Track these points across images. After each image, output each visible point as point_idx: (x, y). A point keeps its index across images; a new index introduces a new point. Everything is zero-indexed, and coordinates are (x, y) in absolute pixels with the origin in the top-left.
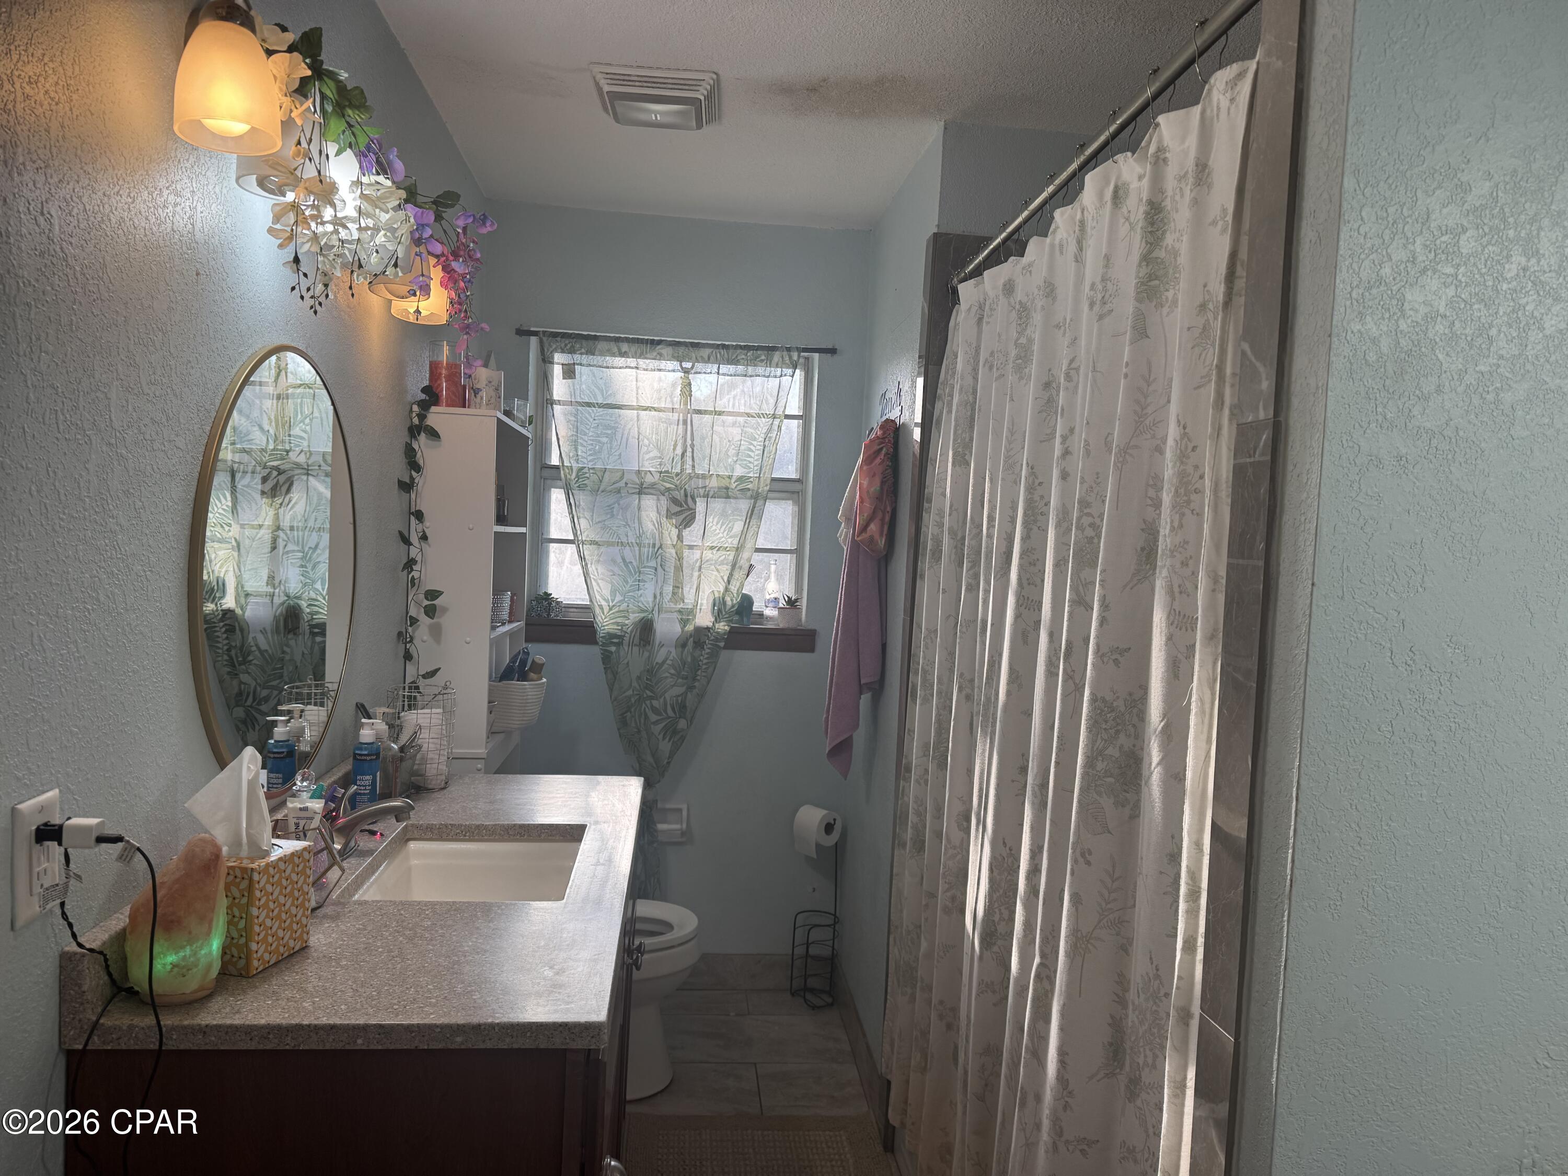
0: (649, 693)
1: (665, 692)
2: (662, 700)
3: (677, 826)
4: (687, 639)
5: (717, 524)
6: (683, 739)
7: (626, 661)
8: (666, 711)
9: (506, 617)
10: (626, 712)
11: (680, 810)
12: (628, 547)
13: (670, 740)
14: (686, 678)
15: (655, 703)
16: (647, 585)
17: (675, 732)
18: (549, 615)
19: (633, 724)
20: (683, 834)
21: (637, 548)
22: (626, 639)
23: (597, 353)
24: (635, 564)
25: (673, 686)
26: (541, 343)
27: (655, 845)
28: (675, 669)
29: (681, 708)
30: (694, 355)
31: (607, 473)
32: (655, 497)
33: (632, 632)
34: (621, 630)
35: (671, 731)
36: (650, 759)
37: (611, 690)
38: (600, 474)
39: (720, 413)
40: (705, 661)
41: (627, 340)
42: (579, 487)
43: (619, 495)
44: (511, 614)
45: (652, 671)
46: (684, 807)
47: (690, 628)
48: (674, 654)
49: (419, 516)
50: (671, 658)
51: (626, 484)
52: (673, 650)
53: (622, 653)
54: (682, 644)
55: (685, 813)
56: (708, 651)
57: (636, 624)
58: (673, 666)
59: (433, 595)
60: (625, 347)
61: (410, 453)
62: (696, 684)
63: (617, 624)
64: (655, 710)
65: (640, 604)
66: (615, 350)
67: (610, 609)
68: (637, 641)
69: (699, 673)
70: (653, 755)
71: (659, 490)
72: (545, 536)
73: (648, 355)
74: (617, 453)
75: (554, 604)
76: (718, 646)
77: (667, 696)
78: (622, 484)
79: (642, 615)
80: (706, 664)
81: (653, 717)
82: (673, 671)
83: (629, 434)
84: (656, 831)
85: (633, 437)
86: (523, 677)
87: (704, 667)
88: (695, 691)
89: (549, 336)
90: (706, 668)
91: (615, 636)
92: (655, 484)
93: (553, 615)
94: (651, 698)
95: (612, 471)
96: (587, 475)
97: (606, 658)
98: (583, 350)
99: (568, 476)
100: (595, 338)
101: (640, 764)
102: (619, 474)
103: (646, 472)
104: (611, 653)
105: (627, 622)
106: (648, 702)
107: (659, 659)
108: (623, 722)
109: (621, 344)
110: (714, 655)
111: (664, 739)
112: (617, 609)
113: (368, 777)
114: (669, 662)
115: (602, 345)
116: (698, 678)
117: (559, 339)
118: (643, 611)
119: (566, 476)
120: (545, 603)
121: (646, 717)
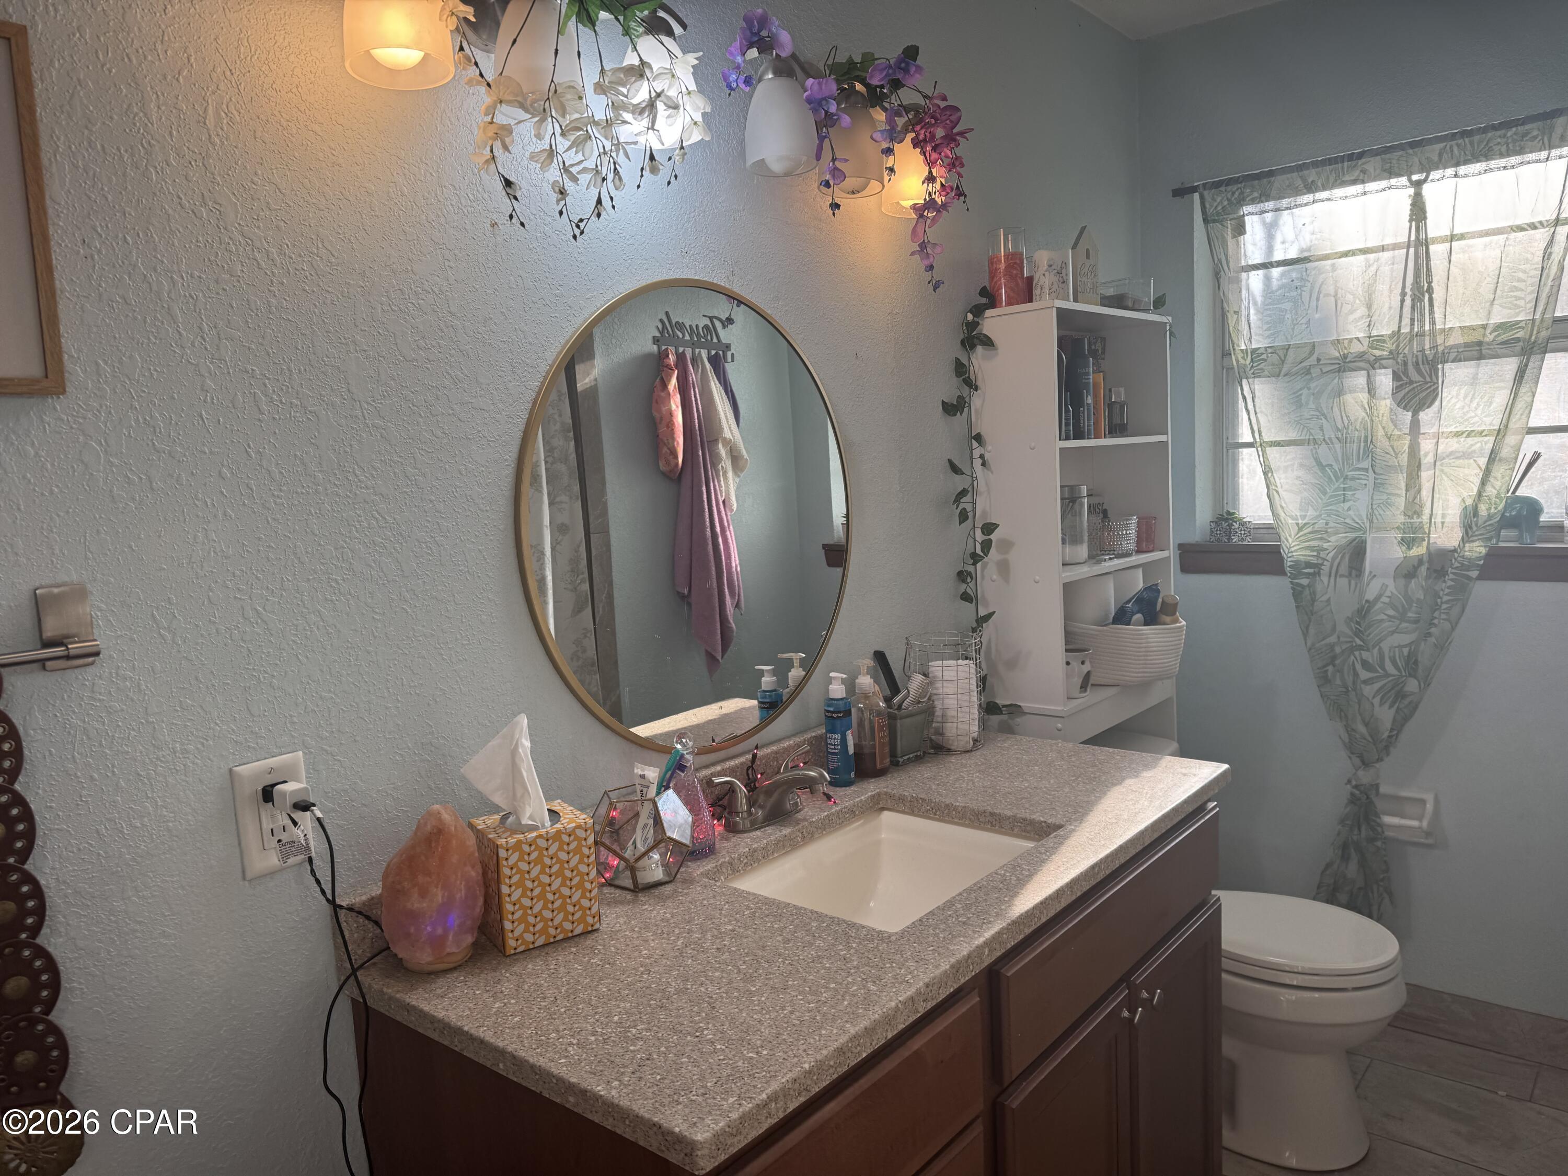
0: (1359, 642)
1: (1381, 640)
2: (1376, 651)
3: (1415, 823)
4: (1416, 568)
5: (1465, 398)
6: (1414, 707)
7: (1325, 598)
8: (1382, 667)
9: (1133, 546)
10: (1327, 665)
11: (1423, 802)
12: (1324, 446)
13: (1394, 703)
14: (1416, 621)
15: (1365, 655)
16: (1358, 494)
17: (1401, 695)
18: (1230, 539)
19: (1338, 682)
20: (1428, 834)
21: (1338, 446)
22: (1326, 568)
23: (1274, 193)
24: (1336, 467)
25: (1393, 633)
26: (1202, 198)
27: (1379, 844)
28: (1394, 608)
29: (1411, 664)
30: (1416, 160)
31: (1291, 353)
32: (1364, 373)
33: (1334, 558)
34: (1318, 556)
35: (1395, 694)
36: (1362, 729)
37: (1305, 635)
38: (1281, 353)
39: (1462, 237)
40: (1446, 598)
41: (1315, 164)
42: (1253, 373)
43: (1308, 377)
44: (1139, 542)
45: (1363, 612)
46: (1429, 798)
47: (1419, 550)
48: (1392, 587)
49: (978, 438)
50: (1388, 593)
51: (1319, 360)
52: (1391, 583)
53: (1319, 588)
54: (1408, 572)
55: (1429, 807)
56: (1450, 583)
57: (1340, 549)
58: (1392, 605)
59: (989, 528)
60: (1311, 174)
61: (961, 369)
62: (1433, 630)
63: (1311, 548)
64: (1366, 665)
65: (1347, 521)
66: (1299, 182)
67: (1300, 529)
68: (1344, 569)
69: (1436, 614)
70: (1366, 725)
71: (1369, 362)
72: (1230, 441)
73: (1347, 178)
74: (1304, 321)
75: (1236, 526)
76: (1469, 578)
77: (1385, 646)
78: (1312, 360)
79: (1351, 535)
80: (1447, 602)
81: (1364, 675)
82: (1391, 612)
83: (1319, 293)
84: (1380, 825)
85: (1327, 295)
86: (1151, 619)
87: (1444, 606)
88: (1432, 640)
89: (1210, 189)
90: (1449, 608)
91: (1308, 565)
92: (1364, 353)
93: (1235, 539)
94: (1360, 648)
95: (1298, 346)
96: (1264, 356)
97: (1297, 593)
98: (1256, 194)
99: (1242, 361)
100: (1271, 174)
101: (1349, 735)
102: (1307, 350)
103: (1351, 340)
104: (1303, 586)
105: (1325, 545)
106: (1357, 653)
107: (1370, 595)
108: (1324, 680)
109: (1306, 172)
110: (1461, 589)
111: (1381, 704)
112: (1310, 529)
113: (836, 736)
114: (1385, 599)
115: (1279, 181)
116: (1436, 621)
117: (1223, 189)
118: (1354, 529)
119: (1237, 361)
120: (1225, 525)
121: (1356, 674)
